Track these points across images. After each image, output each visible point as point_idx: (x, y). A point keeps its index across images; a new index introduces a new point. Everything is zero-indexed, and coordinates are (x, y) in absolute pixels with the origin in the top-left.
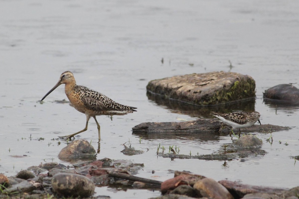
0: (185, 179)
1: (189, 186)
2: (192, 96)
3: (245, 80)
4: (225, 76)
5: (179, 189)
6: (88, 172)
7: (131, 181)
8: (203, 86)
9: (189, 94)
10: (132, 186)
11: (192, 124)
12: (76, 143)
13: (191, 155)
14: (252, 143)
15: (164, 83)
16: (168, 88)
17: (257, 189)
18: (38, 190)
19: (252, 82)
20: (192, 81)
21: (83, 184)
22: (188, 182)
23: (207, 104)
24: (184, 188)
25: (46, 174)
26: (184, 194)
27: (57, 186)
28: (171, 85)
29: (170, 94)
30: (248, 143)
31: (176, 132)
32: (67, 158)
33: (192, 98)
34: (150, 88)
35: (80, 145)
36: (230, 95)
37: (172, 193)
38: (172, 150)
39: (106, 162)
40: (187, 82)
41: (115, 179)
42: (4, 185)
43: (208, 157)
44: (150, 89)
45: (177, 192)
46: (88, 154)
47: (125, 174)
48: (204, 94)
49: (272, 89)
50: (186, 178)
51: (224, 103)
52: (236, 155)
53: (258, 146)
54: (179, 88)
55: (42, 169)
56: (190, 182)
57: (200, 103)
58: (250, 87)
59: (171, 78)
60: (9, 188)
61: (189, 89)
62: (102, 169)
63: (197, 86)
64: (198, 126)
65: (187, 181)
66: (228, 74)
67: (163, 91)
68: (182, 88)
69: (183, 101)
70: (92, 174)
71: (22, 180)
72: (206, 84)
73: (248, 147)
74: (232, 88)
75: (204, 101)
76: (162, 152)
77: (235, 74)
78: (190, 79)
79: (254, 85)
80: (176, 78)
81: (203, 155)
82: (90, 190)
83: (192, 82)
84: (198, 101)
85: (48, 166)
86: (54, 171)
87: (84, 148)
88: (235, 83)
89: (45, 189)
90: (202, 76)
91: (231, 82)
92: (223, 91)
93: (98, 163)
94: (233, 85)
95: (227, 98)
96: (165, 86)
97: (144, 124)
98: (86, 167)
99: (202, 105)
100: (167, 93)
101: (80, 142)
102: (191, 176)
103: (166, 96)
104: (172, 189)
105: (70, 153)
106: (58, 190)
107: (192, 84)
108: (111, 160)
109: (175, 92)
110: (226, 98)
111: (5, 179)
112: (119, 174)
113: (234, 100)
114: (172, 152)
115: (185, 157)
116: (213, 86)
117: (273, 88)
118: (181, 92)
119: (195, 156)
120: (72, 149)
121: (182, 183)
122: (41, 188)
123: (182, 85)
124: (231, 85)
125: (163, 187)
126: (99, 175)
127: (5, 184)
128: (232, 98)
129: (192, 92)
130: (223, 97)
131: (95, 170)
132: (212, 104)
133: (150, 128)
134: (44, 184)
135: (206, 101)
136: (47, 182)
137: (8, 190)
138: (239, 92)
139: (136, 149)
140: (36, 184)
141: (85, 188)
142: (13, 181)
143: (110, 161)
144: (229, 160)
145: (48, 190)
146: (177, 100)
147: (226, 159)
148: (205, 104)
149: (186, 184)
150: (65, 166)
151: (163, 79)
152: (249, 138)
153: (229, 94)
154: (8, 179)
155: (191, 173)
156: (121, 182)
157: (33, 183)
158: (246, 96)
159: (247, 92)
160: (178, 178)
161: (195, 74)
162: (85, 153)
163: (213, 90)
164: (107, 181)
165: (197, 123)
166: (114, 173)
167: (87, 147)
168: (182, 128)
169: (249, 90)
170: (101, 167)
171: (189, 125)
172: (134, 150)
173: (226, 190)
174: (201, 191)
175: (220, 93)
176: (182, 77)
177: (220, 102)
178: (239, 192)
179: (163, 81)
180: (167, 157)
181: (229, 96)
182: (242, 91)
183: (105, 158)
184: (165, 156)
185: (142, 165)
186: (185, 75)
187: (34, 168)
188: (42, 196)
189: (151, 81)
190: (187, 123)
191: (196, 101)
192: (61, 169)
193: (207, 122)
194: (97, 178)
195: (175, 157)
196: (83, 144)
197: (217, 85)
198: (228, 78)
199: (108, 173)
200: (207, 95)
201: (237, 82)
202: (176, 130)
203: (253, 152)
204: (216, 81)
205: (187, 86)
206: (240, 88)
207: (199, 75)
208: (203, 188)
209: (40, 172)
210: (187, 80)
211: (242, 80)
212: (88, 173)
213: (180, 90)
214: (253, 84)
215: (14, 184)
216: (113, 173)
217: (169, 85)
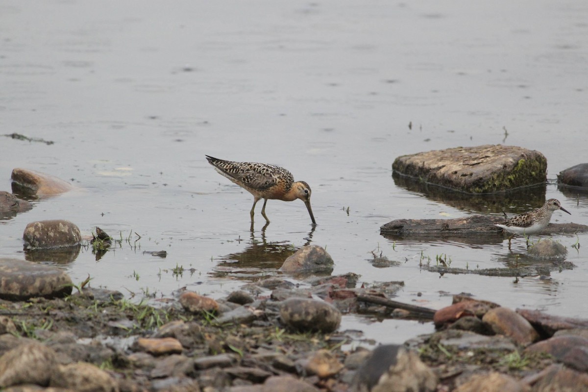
0: (469, 307)
1: (475, 318)
2: (459, 180)
3: (533, 158)
4: (506, 152)
5: (462, 322)
6: (328, 293)
7: (389, 308)
8: (475, 166)
9: (454, 176)
10: (392, 315)
11: (465, 222)
12: (307, 251)
13: (469, 269)
14: (553, 251)
15: (417, 161)
16: (425, 167)
17: (571, 323)
18: (260, 320)
19: (543, 160)
20: (458, 158)
21: (326, 313)
22: (473, 312)
23: (480, 192)
24: (469, 321)
25: (268, 296)
26: (469, 329)
27: (288, 316)
28: (429, 165)
29: (428, 176)
30: (548, 251)
31: (442, 233)
32: (294, 272)
33: (460, 183)
34: (398, 166)
35: (311, 254)
36: (513, 179)
37: (453, 328)
38: (442, 261)
39: (350, 279)
40: (451, 159)
41: (366, 304)
42: (213, 313)
43: (493, 272)
44: (398, 169)
45: (459, 327)
46: (323, 266)
47: (380, 298)
48: (476, 178)
49: (570, 171)
50: (471, 305)
51: (504, 191)
52: (532, 269)
53: (561, 255)
54: (440, 168)
55: (262, 289)
56: (476, 311)
57: (471, 190)
58: (540, 167)
59: (428, 153)
60: (218, 317)
61: (454, 170)
62: (347, 289)
63: (466, 166)
64: (473, 225)
65: (472, 310)
66: (509, 148)
67: (417, 171)
68: (445, 168)
69: (446, 186)
70: (333, 297)
71: (237, 305)
72: (479, 163)
73: (548, 258)
74: (516, 169)
75: (476, 187)
76: (426, 264)
77: (519, 149)
78: (455, 154)
79: (545, 164)
80: (434, 153)
81: (486, 269)
82: (335, 322)
83: (458, 160)
84: (468, 187)
85: (269, 283)
86: (280, 292)
87: (318, 257)
88: (519, 162)
89: (269, 318)
90: (472, 151)
91: (514, 160)
92: (502, 174)
93: (340, 280)
94: (516, 164)
95: (509, 183)
96: (420, 164)
97: (397, 221)
98: (324, 287)
99: (474, 193)
100: (423, 175)
101: (312, 249)
102: (477, 303)
103: (421, 179)
104: (452, 321)
105: (299, 265)
106: (291, 322)
107: (458, 162)
108: (357, 276)
109: (435, 174)
110: (507, 183)
111: (213, 304)
112: (371, 297)
113: (517, 186)
114: (442, 264)
115: (461, 271)
116: (489, 166)
117: (571, 168)
118: (444, 175)
119: (475, 270)
120: (300, 259)
121: (466, 313)
122: (264, 317)
123: (443, 165)
124: (514, 164)
125: (438, 318)
126: (343, 298)
127: (214, 311)
128: (515, 183)
129: (460, 174)
130: (502, 182)
131: (338, 292)
132: (487, 192)
133: (405, 227)
134: (268, 311)
135: (479, 188)
136: (271, 307)
137: (218, 320)
138: (525, 175)
139: (390, 259)
140: (257, 312)
141: (328, 319)
142: (224, 306)
143: (356, 278)
144: (523, 277)
145: (275, 320)
146: (437, 185)
147: (518, 275)
148: (478, 192)
149: (471, 314)
150: (294, 285)
151: (416, 155)
152: (549, 244)
153: (511, 177)
154: (218, 304)
155: (472, 295)
156: (376, 309)
157: (252, 311)
158: (534, 180)
159: (535, 175)
160: (459, 305)
161: (461, 148)
162: (319, 264)
163: (489, 172)
164: (355, 307)
165: (472, 221)
166: (365, 296)
167: (322, 256)
168: (450, 228)
169: (538, 172)
170: (344, 286)
171: (460, 223)
172: (387, 261)
173: (527, 324)
174: (493, 326)
175: (498, 176)
176: (443, 152)
177: (498, 188)
178: (546, 327)
179: (416, 157)
180: (434, 271)
181: (510, 180)
182: (528, 172)
183: (349, 273)
184: (432, 270)
185: (402, 284)
186: (447, 150)
187: (250, 287)
188: (267, 330)
189: (400, 157)
190: (458, 221)
191: (465, 186)
192: (288, 288)
193: (486, 219)
194: (341, 302)
195: (446, 272)
196: (317, 252)
197: (495, 164)
198: (509, 155)
199: (356, 296)
200: (481, 179)
201: (522, 161)
202: (443, 230)
203: (556, 265)
204: (492, 158)
205: (452, 165)
206: (525, 168)
207: (466, 150)
208: (497, 321)
209: (260, 293)
210: (451, 156)
211: (529, 157)
212: (326, 295)
213: (442, 170)
214: (543, 163)
215: (226, 311)
216: (363, 296)
217: (425, 163)
